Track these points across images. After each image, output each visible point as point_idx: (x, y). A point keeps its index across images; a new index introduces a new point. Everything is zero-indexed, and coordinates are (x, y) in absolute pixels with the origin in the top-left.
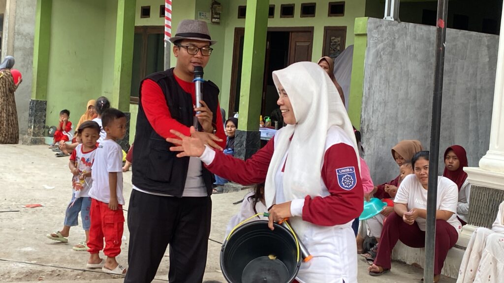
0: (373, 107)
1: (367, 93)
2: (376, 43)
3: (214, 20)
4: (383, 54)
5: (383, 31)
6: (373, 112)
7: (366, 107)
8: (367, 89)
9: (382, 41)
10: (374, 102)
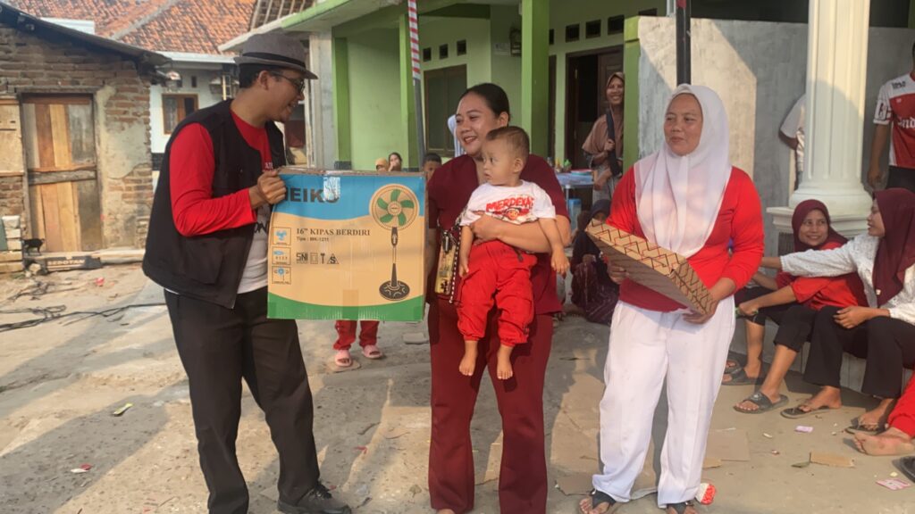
0: (655, 135)
1: (646, 118)
2: (653, 50)
3: (514, 51)
4: (666, 64)
5: (663, 34)
6: (656, 142)
7: (645, 136)
8: (645, 112)
9: (662, 47)
10: (656, 129)
